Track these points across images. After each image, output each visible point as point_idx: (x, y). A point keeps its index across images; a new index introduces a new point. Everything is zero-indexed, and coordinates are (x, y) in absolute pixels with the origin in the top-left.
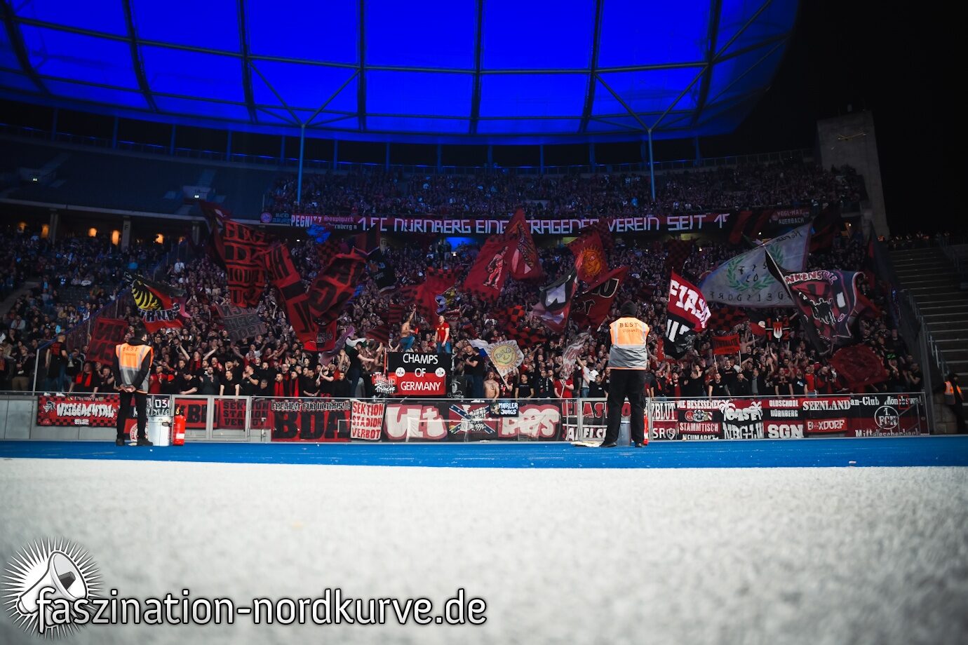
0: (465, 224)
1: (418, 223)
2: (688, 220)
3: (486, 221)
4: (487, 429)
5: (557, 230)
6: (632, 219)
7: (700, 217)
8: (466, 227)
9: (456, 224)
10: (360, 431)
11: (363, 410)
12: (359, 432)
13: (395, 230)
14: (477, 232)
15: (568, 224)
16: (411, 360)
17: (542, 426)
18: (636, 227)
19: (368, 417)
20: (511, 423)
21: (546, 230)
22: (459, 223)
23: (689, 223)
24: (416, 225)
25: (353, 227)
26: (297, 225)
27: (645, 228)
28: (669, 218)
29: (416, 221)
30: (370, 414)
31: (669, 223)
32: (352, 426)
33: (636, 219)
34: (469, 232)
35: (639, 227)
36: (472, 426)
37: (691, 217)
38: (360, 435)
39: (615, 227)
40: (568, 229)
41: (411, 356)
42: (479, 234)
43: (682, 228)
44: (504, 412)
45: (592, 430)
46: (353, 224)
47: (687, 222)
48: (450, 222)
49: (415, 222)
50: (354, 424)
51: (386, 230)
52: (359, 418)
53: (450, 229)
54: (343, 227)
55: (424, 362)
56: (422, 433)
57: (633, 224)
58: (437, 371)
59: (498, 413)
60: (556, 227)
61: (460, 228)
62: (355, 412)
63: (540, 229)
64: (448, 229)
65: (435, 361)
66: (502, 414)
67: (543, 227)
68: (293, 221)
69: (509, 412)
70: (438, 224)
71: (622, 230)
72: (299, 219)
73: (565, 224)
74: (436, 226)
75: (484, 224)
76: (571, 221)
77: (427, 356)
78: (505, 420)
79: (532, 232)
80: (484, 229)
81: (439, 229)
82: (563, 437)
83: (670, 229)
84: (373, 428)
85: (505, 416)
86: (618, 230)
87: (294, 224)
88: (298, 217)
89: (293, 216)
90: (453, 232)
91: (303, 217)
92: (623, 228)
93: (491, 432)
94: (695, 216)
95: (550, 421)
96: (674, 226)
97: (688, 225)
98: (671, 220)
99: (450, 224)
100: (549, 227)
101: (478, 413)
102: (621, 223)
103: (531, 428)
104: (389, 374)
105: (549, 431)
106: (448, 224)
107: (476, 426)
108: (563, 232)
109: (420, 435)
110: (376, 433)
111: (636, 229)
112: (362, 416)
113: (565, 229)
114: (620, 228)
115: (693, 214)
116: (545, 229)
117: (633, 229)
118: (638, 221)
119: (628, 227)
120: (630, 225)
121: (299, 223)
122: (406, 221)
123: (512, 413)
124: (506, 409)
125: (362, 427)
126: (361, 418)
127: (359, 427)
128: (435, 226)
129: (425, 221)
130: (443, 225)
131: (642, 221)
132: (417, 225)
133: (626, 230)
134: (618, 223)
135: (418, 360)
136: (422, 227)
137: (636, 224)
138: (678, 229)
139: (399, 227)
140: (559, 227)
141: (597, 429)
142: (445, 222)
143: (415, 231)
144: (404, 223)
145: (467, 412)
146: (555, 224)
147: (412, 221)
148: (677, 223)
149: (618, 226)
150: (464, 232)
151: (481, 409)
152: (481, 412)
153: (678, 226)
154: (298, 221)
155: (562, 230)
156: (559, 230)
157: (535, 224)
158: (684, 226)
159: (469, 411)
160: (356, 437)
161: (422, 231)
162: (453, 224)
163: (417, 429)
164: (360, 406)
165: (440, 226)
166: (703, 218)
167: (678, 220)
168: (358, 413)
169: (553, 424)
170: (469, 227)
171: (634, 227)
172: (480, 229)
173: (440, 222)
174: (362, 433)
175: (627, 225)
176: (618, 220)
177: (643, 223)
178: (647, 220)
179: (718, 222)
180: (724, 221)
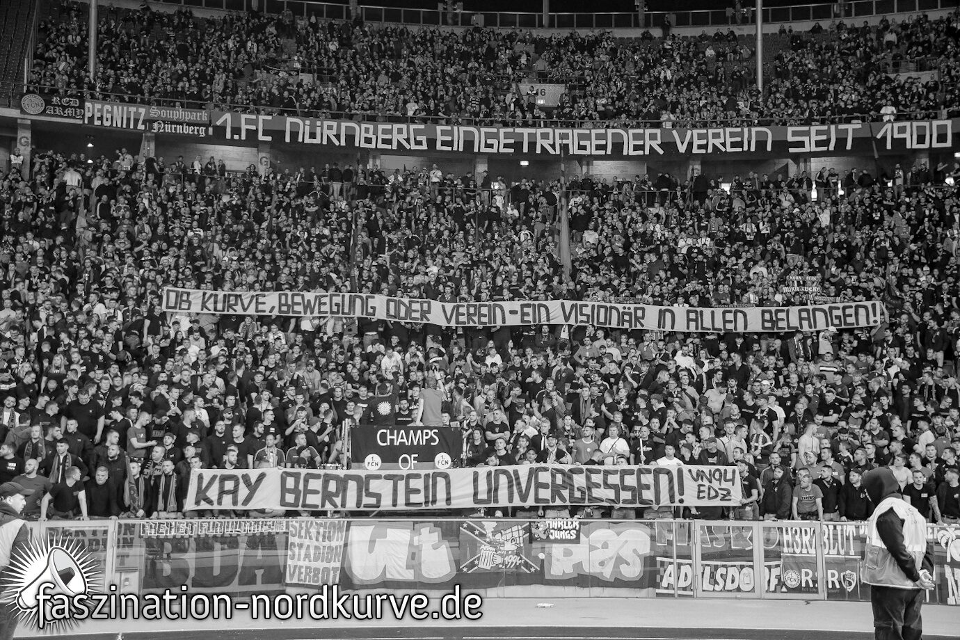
0: (417, 132)
1: (330, 128)
2: (828, 132)
3: (455, 128)
4: (527, 565)
5: (584, 148)
6: (721, 131)
7: (851, 127)
8: (419, 138)
9: (400, 131)
10: (303, 570)
11: (307, 532)
12: (300, 573)
13: (288, 139)
14: (439, 147)
15: (604, 136)
16: (392, 440)
17: (620, 560)
18: (728, 145)
19: (316, 544)
20: (568, 553)
21: (565, 148)
22: (405, 131)
23: (829, 138)
24: (326, 132)
25: (206, 131)
26: (97, 123)
27: (746, 148)
28: (790, 129)
29: (326, 123)
30: (321, 539)
31: (790, 139)
32: (289, 562)
33: (728, 130)
34: (425, 147)
35: (733, 145)
36: (499, 560)
37: (833, 127)
38: (302, 576)
39: (690, 144)
40: (604, 147)
41: (392, 434)
42: (442, 151)
43: (814, 149)
44: (556, 535)
45: (708, 570)
46: (207, 126)
47: (824, 137)
48: (389, 127)
49: (325, 127)
50: (293, 558)
51: (269, 139)
52: (301, 546)
53: (389, 142)
54: (188, 130)
55: (415, 443)
56: (412, 571)
57: (722, 139)
58: (438, 457)
59: (544, 537)
60: (582, 143)
61: (408, 140)
62: (294, 536)
63: (553, 146)
64: (385, 141)
65: (435, 441)
66: (552, 537)
67: (558, 142)
68: (88, 114)
69: (562, 535)
70: (367, 130)
71: (703, 151)
72: (100, 110)
73: (598, 137)
74: (364, 135)
75: (451, 133)
76: (610, 131)
77: (419, 432)
78: (557, 550)
79: (538, 151)
80: (450, 143)
81: (368, 140)
82: (658, 580)
83: (792, 150)
84: (325, 565)
85: (556, 541)
86: (695, 150)
87: (91, 119)
88: (98, 106)
89: (88, 105)
90: (395, 147)
91: (108, 107)
92: (705, 147)
93: (533, 570)
94: (841, 127)
95: (635, 551)
96: (801, 144)
97: (826, 143)
98: (795, 134)
99: (390, 132)
100: (569, 142)
101: (509, 536)
102: (700, 137)
103: (602, 564)
104: (353, 464)
105: (633, 570)
106: (385, 132)
107: (507, 559)
108: (595, 152)
109: (409, 576)
110: (332, 573)
111: (729, 149)
112: (306, 542)
113: (598, 147)
114: (700, 147)
115: (837, 122)
116: (562, 145)
117: (723, 150)
118: (732, 135)
119: (714, 145)
120: (717, 142)
121: (100, 118)
122: (308, 122)
123: (568, 537)
124: (559, 529)
125: (307, 563)
126: (305, 546)
127: (301, 563)
128: (362, 132)
129: (344, 125)
130: (375, 132)
131: (741, 134)
132: (328, 131)
133: (710, 150)
134: (696, 137)
135: (405, 440)
136: (338, 137)
137: (729, 140)
138: (806, 149)
139: (294, 135)
140: (586, 143)
141: (716, 567)
142: (381, 127)
143: (325, 142)
144: (304, 126)
145: (490, 535)
146: (581, 137)
147: (319, 123)
148: (806, 139)
149: (696, 142)
150: (414, 147)
151: (515, 528)
152: (515, 534)
153: (807, 144)
154: (97, 115)
155: (594, 148)
156: (588, 148)
157: (545, 136)
158: (818, 144)
159: (494, 534)
160: (295, 581)
161: (337, 143)
162: (395, 131)
163: (404, 564)
164: (304, 525)
165: (370, 135)
166: (855, 130)
167: (808, 134)
168: (300, 537)
169: (639, 556)
170: (423, 138)
171: (724, 144)
172: (444, 143)
173: (371, 127)
174: (307, 574)
175: (711, 141)
176: (696, 132)
177: (743, 138)
178: (750, 132)
179: (884, 138)
180: (896, 136)
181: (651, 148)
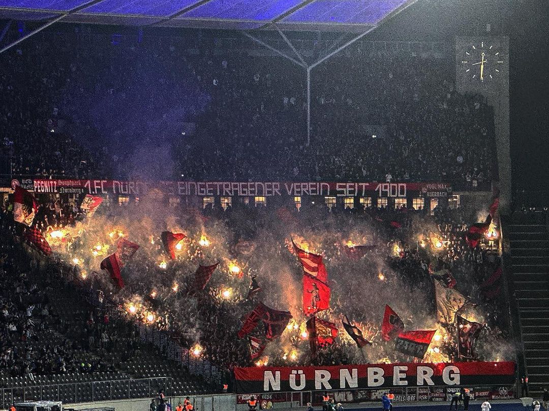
2: (354, 187)
3: (186, 183)
6: (307, 184)
7: (364, 184)
14: (179, 193)
18: (310, 191)
23: (355, 190)
26: (39, 191)
27: (318, 194)
28: (338, 184)
31: (338, 189)
33: (310, 184)
34: (173, 193)
35: (312, 191)
37: (357, 184)
39: (293, 190)
40: (254, 192)
42: (181, 195)
43: (348, 195)
47: (353, 189)
57: (307, 188)
71: (299, 194)
76: (256, 183)
83: (338, 195)
86: (295, 194)
92: (300, 192)
94: (360, 184)
96: (342, 192)
97: (353, 192)
98: (340, 187)
102: (298, 187)
108: (250, 195)
111: (311, 194)
114: (297, 192)
115: (358, 182)
116: (234, 191)
117: (308, 194)
118: (312, 186)
119: (304, 192)
120: (305, 190)
131: (316, 187)
133: (302, 193)
134: (295, 188)
137: (310, 189)
138: (344, 195)
146: (243, 187)
148: (344, 190)
149: (296, 190)
153: (345, 192)
154: (39, 187)
158: (350, 192)
166: (366, 186)
167: (345, 187)
171: (308, 191)
172: (181, 191)
175: (302, 189)
176: (296, 184)
177: (316, 188)
178: (320, 185)
179: (378, 191)
180: (384, 190)
181: (276, 193)
